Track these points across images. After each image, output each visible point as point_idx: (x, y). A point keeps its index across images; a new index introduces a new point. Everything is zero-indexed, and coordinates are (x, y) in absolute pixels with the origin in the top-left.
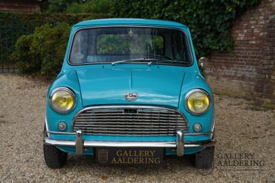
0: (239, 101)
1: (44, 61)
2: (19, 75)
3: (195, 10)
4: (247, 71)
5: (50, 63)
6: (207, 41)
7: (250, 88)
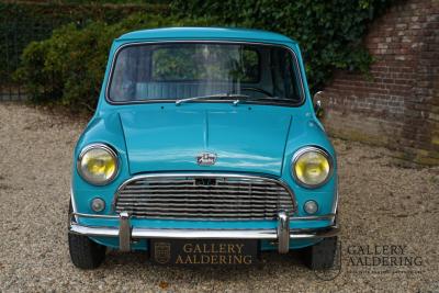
0: (379, 151)
1: (67, 85)
2: (28, 104)
3: (309, 5)
4: (390, 103)
5: (77, 87)
6: (329, 54)
7: (396, 131)
